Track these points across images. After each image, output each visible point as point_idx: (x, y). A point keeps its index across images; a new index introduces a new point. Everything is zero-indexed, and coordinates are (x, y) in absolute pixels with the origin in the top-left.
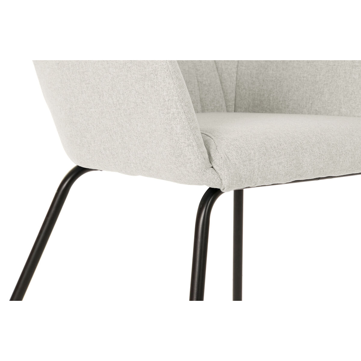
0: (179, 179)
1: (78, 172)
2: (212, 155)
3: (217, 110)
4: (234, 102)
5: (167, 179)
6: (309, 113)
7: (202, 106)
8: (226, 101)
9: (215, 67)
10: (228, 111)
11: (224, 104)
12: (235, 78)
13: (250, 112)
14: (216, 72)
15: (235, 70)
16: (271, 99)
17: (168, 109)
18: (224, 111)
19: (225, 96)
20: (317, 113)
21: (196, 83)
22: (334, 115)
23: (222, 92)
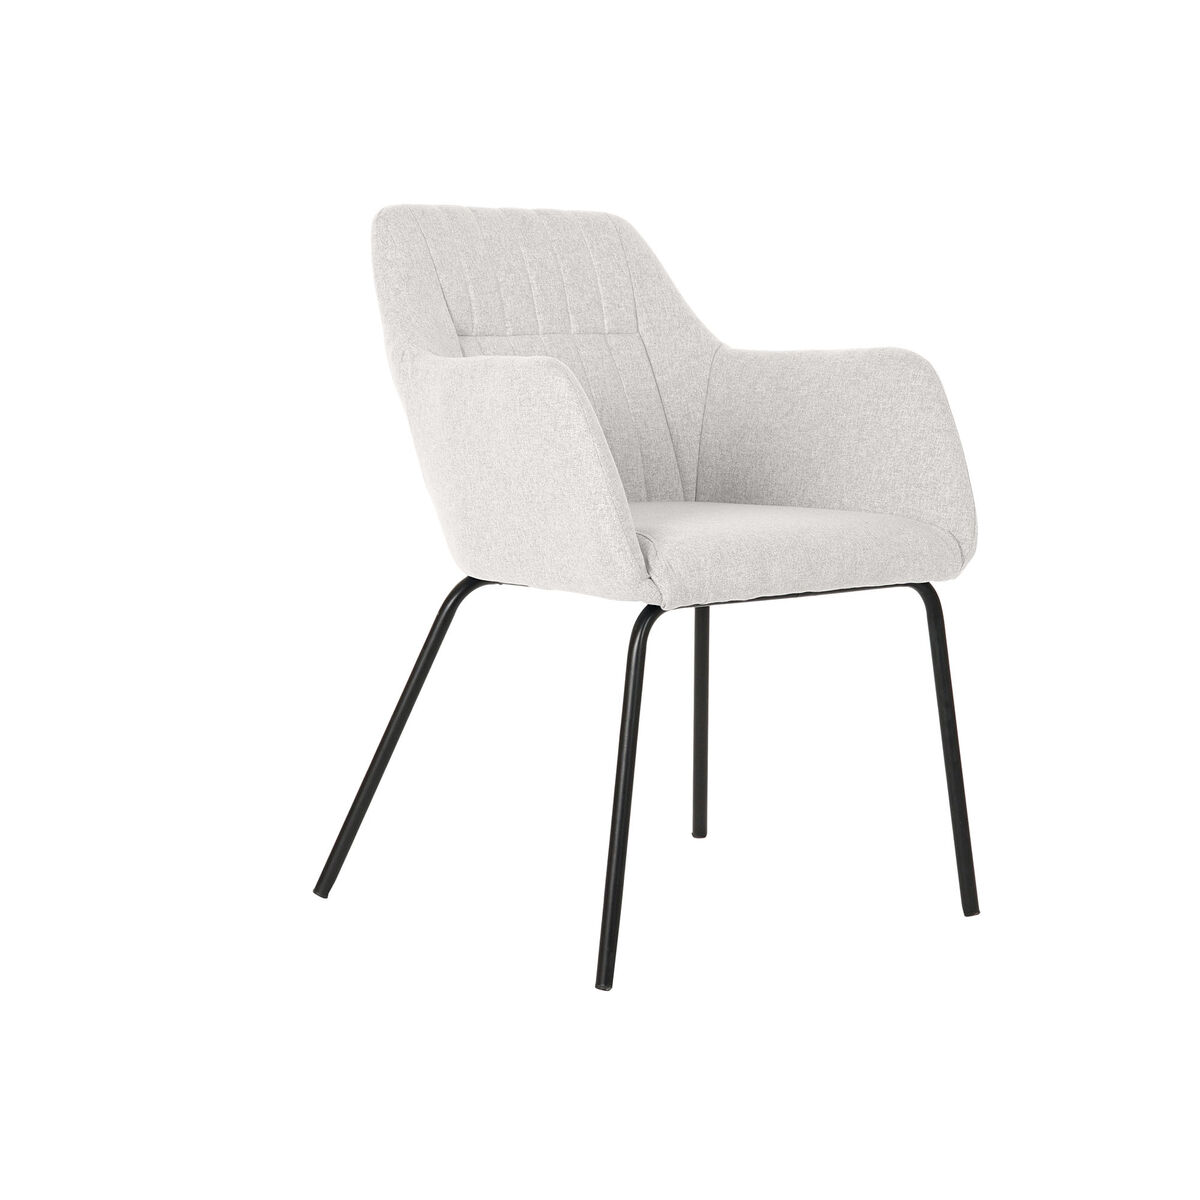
0: (606, 594)
1: (469, 585)
2: (650, 563)
3: (670, 497)
4: (695, 486)
5: (593, 593)
6: (801, 505)
7: (648, 492)
8: (684, 483)
9: (668, 434)
10: (686, 500)
11: (680, 489)
12: (697, 451)
13: (718, 502)
14: (669, 441)
15: (697, 438)
16: (748, 482)
17: (594, 504)
18: (679, 500)
19: (682, 476)
20: (810, 505)
21: (640, 458)
22: (833, 508)
23: (677, 470)
